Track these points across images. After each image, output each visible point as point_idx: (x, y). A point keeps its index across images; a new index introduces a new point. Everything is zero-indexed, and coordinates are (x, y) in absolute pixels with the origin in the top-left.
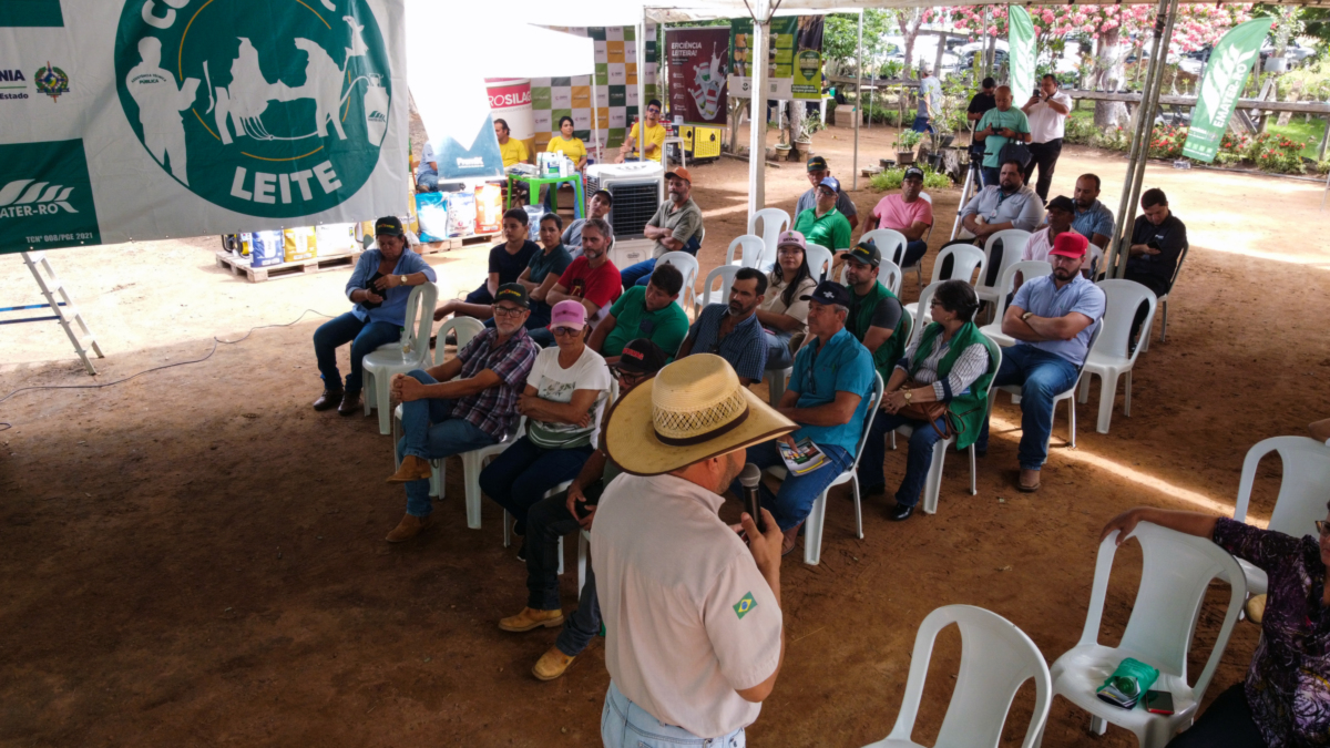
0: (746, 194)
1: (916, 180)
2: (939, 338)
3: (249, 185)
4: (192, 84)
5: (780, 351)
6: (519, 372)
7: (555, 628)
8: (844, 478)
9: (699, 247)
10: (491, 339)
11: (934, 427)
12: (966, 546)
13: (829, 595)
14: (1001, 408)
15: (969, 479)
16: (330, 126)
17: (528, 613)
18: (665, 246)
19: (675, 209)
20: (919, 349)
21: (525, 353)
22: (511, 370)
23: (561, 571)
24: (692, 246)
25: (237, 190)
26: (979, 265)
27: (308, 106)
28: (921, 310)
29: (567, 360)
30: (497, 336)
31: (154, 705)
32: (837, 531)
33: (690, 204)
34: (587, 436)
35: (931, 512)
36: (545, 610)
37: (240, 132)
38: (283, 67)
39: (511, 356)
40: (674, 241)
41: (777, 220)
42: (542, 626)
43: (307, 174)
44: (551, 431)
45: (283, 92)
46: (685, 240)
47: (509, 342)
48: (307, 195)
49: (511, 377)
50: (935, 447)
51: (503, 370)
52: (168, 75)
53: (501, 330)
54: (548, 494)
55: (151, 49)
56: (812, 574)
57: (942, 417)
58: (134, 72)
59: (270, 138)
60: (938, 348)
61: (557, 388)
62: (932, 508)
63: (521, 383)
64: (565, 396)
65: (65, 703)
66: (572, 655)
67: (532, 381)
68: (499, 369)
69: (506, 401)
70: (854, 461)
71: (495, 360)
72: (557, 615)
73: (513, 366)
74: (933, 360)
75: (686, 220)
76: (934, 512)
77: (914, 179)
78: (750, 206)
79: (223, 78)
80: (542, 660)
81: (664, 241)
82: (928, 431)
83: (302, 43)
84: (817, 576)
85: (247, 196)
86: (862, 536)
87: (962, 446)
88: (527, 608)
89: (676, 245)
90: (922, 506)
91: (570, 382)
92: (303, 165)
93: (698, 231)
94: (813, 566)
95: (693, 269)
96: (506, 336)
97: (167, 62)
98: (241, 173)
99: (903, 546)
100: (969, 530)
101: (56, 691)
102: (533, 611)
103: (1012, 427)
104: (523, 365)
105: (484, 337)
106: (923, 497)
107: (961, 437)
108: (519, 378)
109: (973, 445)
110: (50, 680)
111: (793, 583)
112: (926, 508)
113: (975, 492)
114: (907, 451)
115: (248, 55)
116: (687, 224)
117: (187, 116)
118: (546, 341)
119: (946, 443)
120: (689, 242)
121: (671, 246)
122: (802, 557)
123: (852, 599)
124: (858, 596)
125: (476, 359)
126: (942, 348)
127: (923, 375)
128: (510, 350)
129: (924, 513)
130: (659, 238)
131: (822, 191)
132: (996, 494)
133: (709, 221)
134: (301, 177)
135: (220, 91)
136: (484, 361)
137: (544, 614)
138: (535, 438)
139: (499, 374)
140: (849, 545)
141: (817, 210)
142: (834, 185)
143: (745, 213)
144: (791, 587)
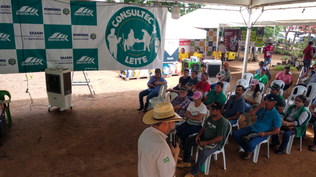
0: (242, 69)
1: (288, 69)
2: (294, 110)
3: (129, 60)
4: (120, 38)
5: (250, 108)
6: (185, 106)
7: (189, 167)
8: (265, 141)
9: (229, 81)
10: (179, 98)
11: (291, 132)
12: (298, 164)
13: (259, 171)
14: (309, 129)
15: (299, 146)
16: (147, 48)
17: (183, 163)
18: (221, 80)
19: (224, 72)
20: (287, 111)
21: (187, 102)
22: (183, 106)
23: (192, 155)
24: (228, 81)
25: (126, 61)
26: (305, 91)
27: (142, 44)
28: (288, 102)
29: (197, 105)
30: (180, 98)
31: (101, 170)
32: (262, 155)
33: (228, 71)
34: (201, 123)
35: (288, 154)
36: (187, 163)
37: (128, 49)
38: (139, 35)
39: (184, 102)
40: (223, 79)
41: (250, 76)
42: (186, 167)
43: (141, 58)
44: (192, 121)
45: (138, 41)
46: (226, 79)
47: (183, 99)
48: (140, 63)
49: (183, 107)
50: (290, 137)
51: (182, 105)
52: (116, 36)
53: (181, 97)
54: (190, 136)
55: (113, 31)
56: (255, 165)
57: (293, 129)
58: (109, 35)
59: (134, 50)
60: (294, 112)
61: (194, 112)
62: (289, 153)
63: (185, 109)
64: (196, 114)
65: (83, 167)
66: (194, 175)
67: (188, 109)
68: (181, 105)
69: (182, 113)
70: (268, 138)
71: (180, 103)
72: (190, 164)
73: (184, 105)
74: (292, 115)
75: (227, 74)
76: (289, 154)
77: (287, 68)
78: (243, 72)
79: (126, 37)
80: (186, 175)
81: (221, 79)
82: (289, 132)
83: (143, 31)
84: (256, 166)
85: (128, 62)
86: (269, 157)
87: (298, 136)
88: (183, 162)
89: (224, 80)
90: (286, 152)
91: (198, 111)
92: (140, 57)
93: (230, 77)
94: (255, 163)
95: (228, 86)
96: (182, 98)
97: (116, 34)
98: (127, 57)
99: (280, 161)
100: (299, 160)
101: (82, 164)
102: (184, 163)
103: (312, 134)
104: (186, 105)
105: (177, 97)
106: (286, 149)
107: (298, 134)
108: (185, 107)
109: (301, 137)
110: (81, 161)
111: (250, 166)
112: (287, 152)
113: (301, 150)
114: (282, 137)
115: (132, 32)
116: (227, 75)
117: (118, 45)
118: (192, 100)
119: (294, 136)
120: (227, 80)
121: (223, 80)
122: (252, 161)
123: (265, 173)
124: (267, 172)
125: (175, 103)
126: (295, 111)
127: (289, 118)
128: (184, 101)
129: (286, 154)
130: (220, 78)
131: (262, 70)
132: (307, 151)
133: (232, 75)
134: (139, 59)
135: (125, 40)
136: (177, 103)
137: (186, 164)
138: (188, 122)
139: (181, 106)
140: (265, 159)
141: (260, 74)
142: (266, 69)
143: (241, 74)
144: (249, 167)
